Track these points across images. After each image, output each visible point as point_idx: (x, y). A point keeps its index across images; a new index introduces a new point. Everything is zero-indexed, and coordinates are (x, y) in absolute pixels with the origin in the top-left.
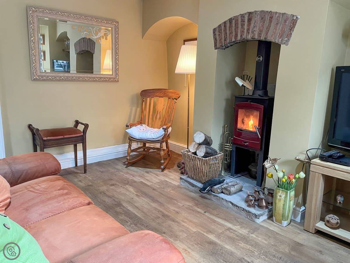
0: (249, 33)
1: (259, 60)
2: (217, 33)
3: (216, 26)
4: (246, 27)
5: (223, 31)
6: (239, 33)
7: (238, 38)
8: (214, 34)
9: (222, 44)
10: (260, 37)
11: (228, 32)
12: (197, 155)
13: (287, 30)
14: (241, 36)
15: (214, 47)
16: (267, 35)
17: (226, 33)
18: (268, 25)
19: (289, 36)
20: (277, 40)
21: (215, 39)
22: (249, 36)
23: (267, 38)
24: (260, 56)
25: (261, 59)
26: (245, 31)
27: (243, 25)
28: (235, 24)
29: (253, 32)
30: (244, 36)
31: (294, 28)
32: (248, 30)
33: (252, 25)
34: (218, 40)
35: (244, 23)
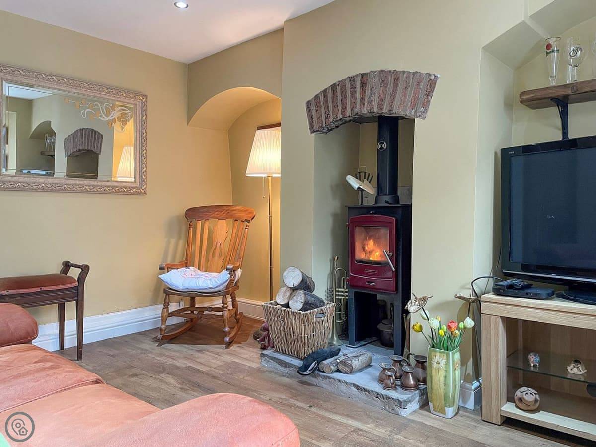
0: (364, 104)
1: (382, 147)
2: (313, 108)
3: (311, 97)
4: (359, 96)
5: (322, 103)
6: (348, 105)
7: (347, 114)
8: (308, 109)
9: (322, 125)
10: (382, 109)
11: (330, 104)
12: (289, 308)
13: (422, 96)
14: (352, 110)
15: (309, 130)
16: (391, 105)
17: (328, 107)
18: (393, 91)
19: (426, 104)
20: (409, 113)
21: (311, 118)
22: (365, 109)
23: (392, 111)
24: (382, 141)
25: (385, 145)
26: (358, 101)
27: (353, 94)
28: (342, 93)
29: (370, 103)
30: (356, 110)
31: (433, 92)
32: (362, 99)
33: (368, 93)
34: (315, 119)
35: (355, 90)
